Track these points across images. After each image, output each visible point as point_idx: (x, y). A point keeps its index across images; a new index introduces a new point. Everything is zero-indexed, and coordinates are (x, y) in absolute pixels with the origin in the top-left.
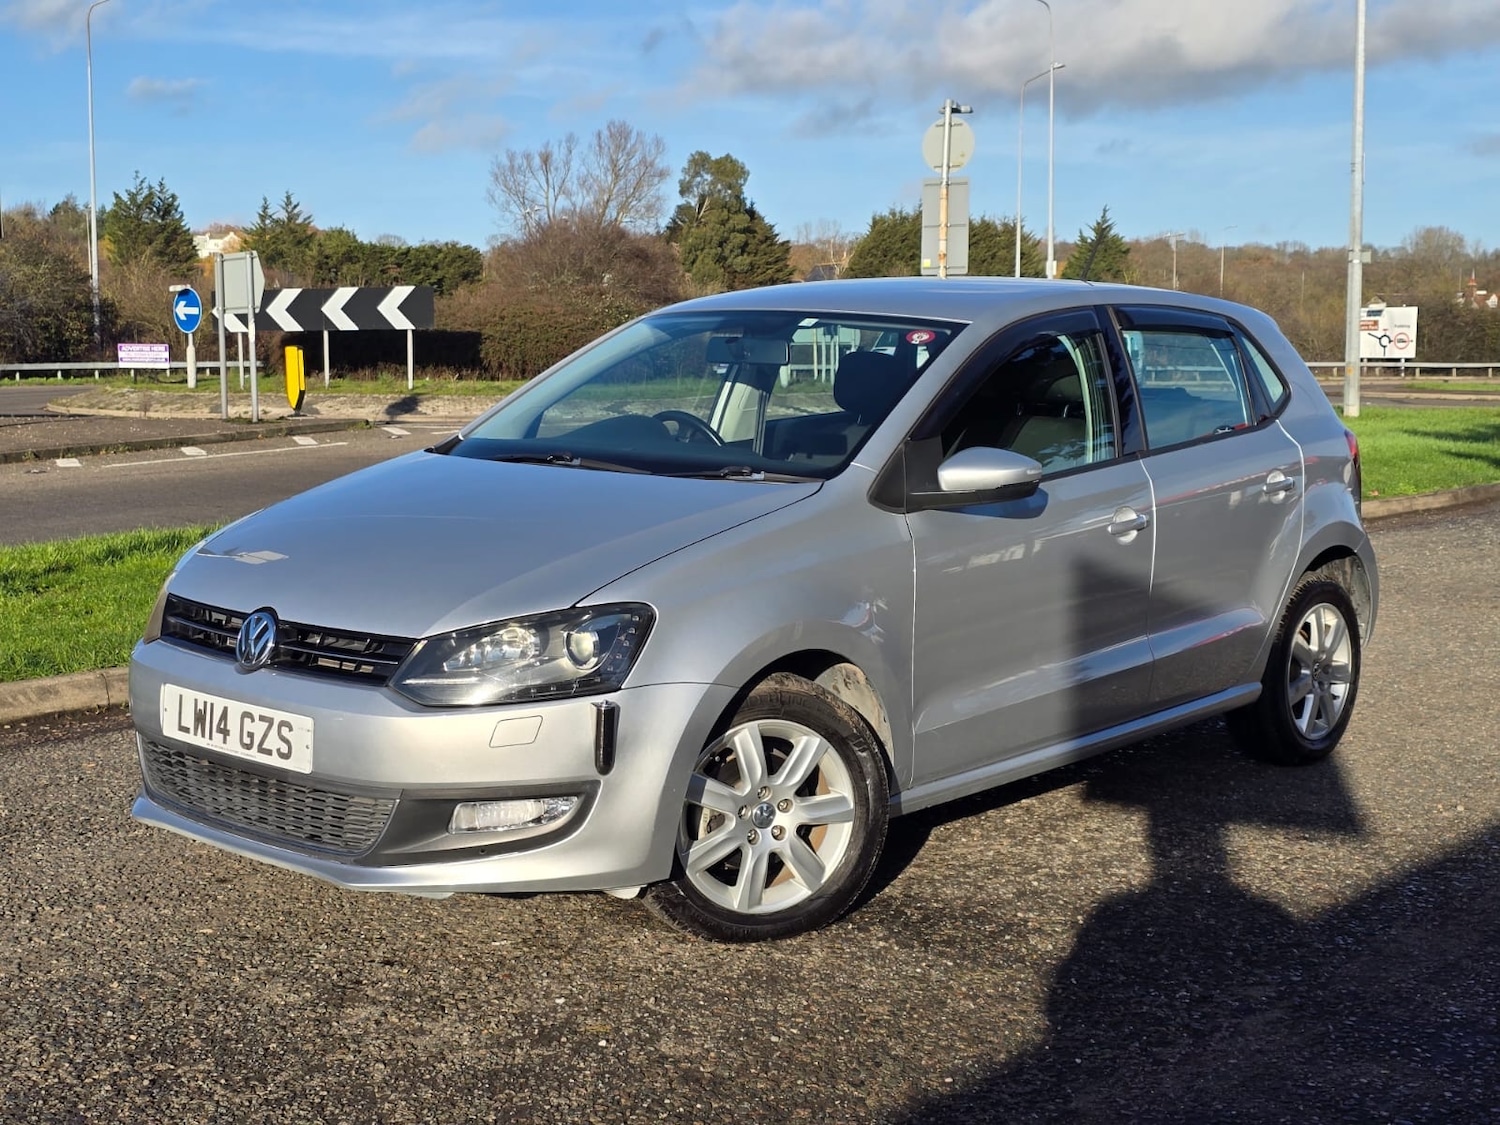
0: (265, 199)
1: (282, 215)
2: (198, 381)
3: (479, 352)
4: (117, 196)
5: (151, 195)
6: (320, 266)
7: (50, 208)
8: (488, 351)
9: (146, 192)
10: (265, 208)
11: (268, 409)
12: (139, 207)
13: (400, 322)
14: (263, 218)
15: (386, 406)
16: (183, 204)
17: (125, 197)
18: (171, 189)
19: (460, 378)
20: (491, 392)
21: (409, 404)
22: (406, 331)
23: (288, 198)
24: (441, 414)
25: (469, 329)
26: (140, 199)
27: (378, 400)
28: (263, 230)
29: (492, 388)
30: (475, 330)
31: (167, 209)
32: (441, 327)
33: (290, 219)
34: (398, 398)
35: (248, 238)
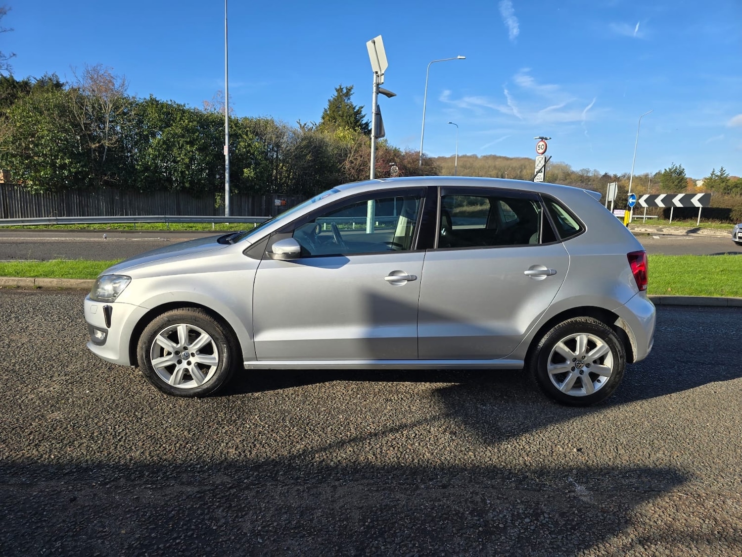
0: (714, 169)
1: (719, 174)
2: (632, 221)
3: (729, 215)
4: (665, 170)
5: (676, 169)
6: (725, 189)
7: (654, 174)
8: (733, 215)
9: (675, 168)
10: (713, 172)
11: (647, 229)
12: (672, 173)
13: (697, 204)
14: (712, 175)
15: (686, 231)
16: (686, 172)
17: (668, 170)
18: (683, 167)
19: (722, 223)
20: (728, 227)
21: (695, 231)
22: (699, 208)
23: (722, 168)
24: (705, 234)
25: (728, 207)
26: (672, 170)
27: (685, 229)
28: (711, 179)
29: (729, 226)
30: (730, 208)
31: (681, 173)
32: (718, 207)
33: (721, 175)
34: (692, 228)
35: (706, 181)
